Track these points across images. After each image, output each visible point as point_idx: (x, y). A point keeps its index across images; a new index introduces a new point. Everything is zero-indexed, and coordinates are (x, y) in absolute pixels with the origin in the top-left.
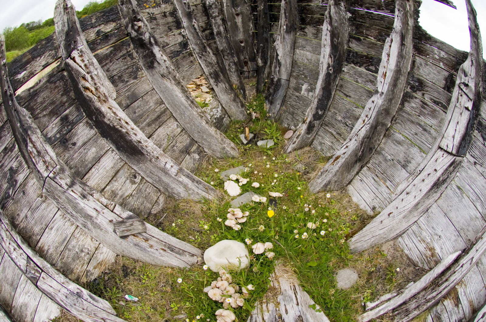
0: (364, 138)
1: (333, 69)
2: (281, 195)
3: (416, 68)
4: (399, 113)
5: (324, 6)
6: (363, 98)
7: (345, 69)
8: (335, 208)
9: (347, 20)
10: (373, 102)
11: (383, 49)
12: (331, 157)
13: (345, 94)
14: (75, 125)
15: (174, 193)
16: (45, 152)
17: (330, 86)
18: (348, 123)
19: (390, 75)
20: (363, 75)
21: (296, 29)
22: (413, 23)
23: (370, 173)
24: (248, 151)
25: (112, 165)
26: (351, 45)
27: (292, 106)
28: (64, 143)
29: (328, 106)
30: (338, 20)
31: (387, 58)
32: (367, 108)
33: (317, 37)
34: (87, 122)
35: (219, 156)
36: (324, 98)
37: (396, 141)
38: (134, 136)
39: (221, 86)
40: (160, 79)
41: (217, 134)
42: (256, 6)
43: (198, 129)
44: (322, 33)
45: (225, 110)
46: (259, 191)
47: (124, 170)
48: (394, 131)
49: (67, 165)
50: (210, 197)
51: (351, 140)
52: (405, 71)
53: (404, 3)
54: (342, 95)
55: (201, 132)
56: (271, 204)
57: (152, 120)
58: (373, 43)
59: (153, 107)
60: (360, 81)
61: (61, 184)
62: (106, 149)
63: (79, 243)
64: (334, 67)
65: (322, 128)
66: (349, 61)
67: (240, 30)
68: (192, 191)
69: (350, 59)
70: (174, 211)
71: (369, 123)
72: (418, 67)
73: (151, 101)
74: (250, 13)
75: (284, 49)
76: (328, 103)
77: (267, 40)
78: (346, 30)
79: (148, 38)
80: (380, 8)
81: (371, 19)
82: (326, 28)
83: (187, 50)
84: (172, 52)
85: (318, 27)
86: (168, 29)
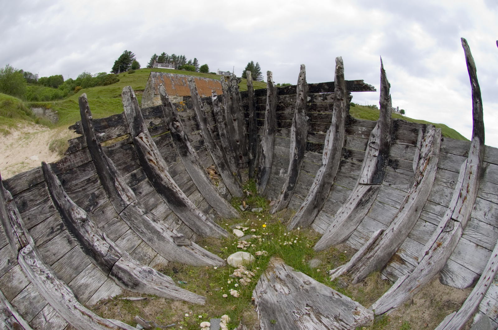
5: (292, 114)
7: (305, 155)
13: (306, 171)
15: (203, 233)
17: (297, 167)
20: (316, 157)
21: (275, 131)
26: (309, 138)
29: (297, 181)
30: (300, 123)
33: (288, 136)
34: (148, 182)
35: (228, 217)
36: (293, 176)
39: (226, 173)
40: (190, 164)
41: (225, 202)
42: (248, 113)
43: (214, 198)
44: (290, 133)
54: (304, 172)
55: (216, 200)
59: (186, 182)
60: (314, 161)
64: (298, 155)
65: (294, 195)
66: (308, 150)
67: (236, 132)
69: (309, 148)
74: (244, 119)
75: (267, 146)
76: (296, 179)
77: (255, 140)
78: (306, 129)
79: (183, 135)
80: (326, 109)
81: (320, 119)
82: (293, 130)
83: (203, 146)
84: (196, 146)
85: (289, 128)
86: (192, 129)
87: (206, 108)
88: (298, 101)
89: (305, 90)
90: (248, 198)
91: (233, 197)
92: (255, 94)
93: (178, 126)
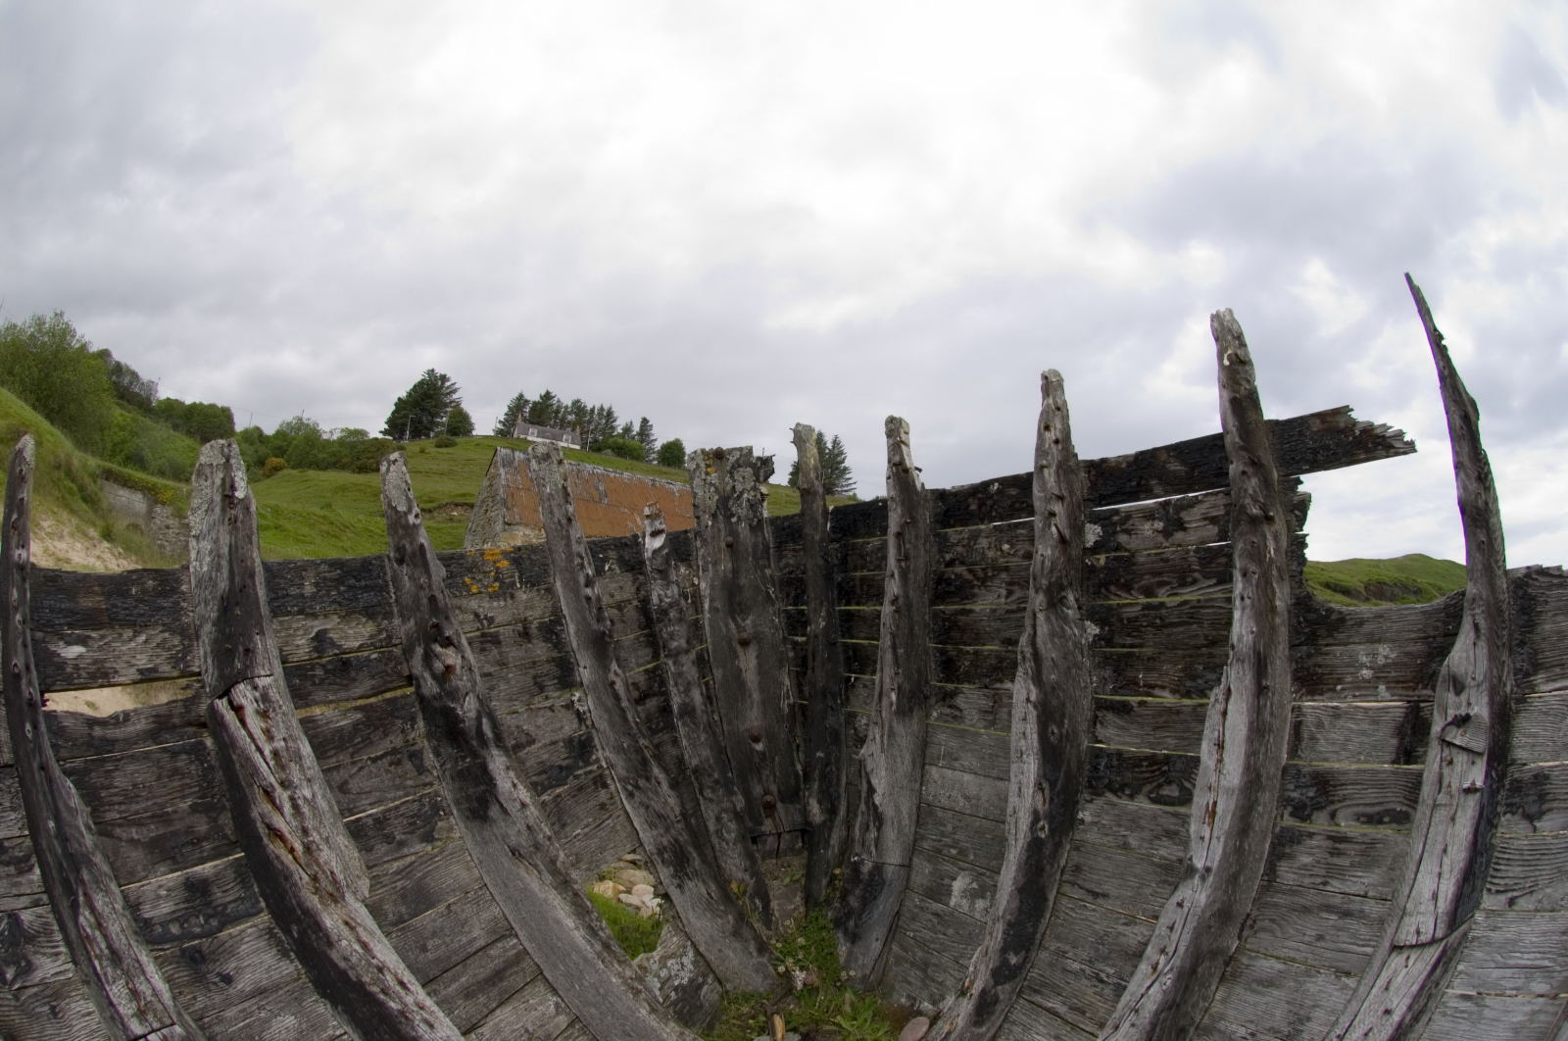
0: (1157, 1014)
1: (1050, 824)
3: (1304, 745)
4: (1263, 900)
5: (1012, 611)
6: (1148, 891)
7: (1085, 815)
9: (1085, 649)
10: (1180, 904)
11: (1202, 721)
13: (1089, 891)
14: (231, 921)
16: (137, 965)
17: (1041, 876)
18: (1103, 975)
19: (1226, 807)
20: (1143, 822)
21: (926, 698)
26: (1100, 731)
27: (923, 944)
28: (194, 960)
29: (1039, 935)
31: (1216, 756)
32: (1161, 928)
33: (993, 723)
34: (270, 932)
36: (1023, 918)
37: (1260, 982)
39: (695, 890)
40: (506, 861)
42: (803, 613)
43: (623, 1025)
44: (1010, 707)
45: (706, 961)
48: (1251, 957)
52: (1272, 770)
54: (1077, 893)
55: (635, 1033)
57: (479, 982)
58: (1168, 710)
59: (481, 942)
60: (1133, 842)
62: (330, 1032)
64: (1051, 818)
65: (1021, 1001)
66: (1097, 787)
67: (750, 696)
69: (1100, 778)
71: (1171, 969)
72: (1313, 738)
73: (475, 921)
74: (785, 637)
75: (892, 770)
76: (1036, 928)
77: (836, 737)
78: (1085, 686)
79: (473, 714)
80: (1184, 578)
81: (1159, 628)
82: (1023, 697)
83: (588, 763)
84: (545, 769)
85: (998, 685)
86: (536, 683)
87: (615, 586)
88: (1045, 551)
89: (1071, 492)
90: (798, 998)
91: (727, 992)
92: (831, 527)
93: (449, 669)
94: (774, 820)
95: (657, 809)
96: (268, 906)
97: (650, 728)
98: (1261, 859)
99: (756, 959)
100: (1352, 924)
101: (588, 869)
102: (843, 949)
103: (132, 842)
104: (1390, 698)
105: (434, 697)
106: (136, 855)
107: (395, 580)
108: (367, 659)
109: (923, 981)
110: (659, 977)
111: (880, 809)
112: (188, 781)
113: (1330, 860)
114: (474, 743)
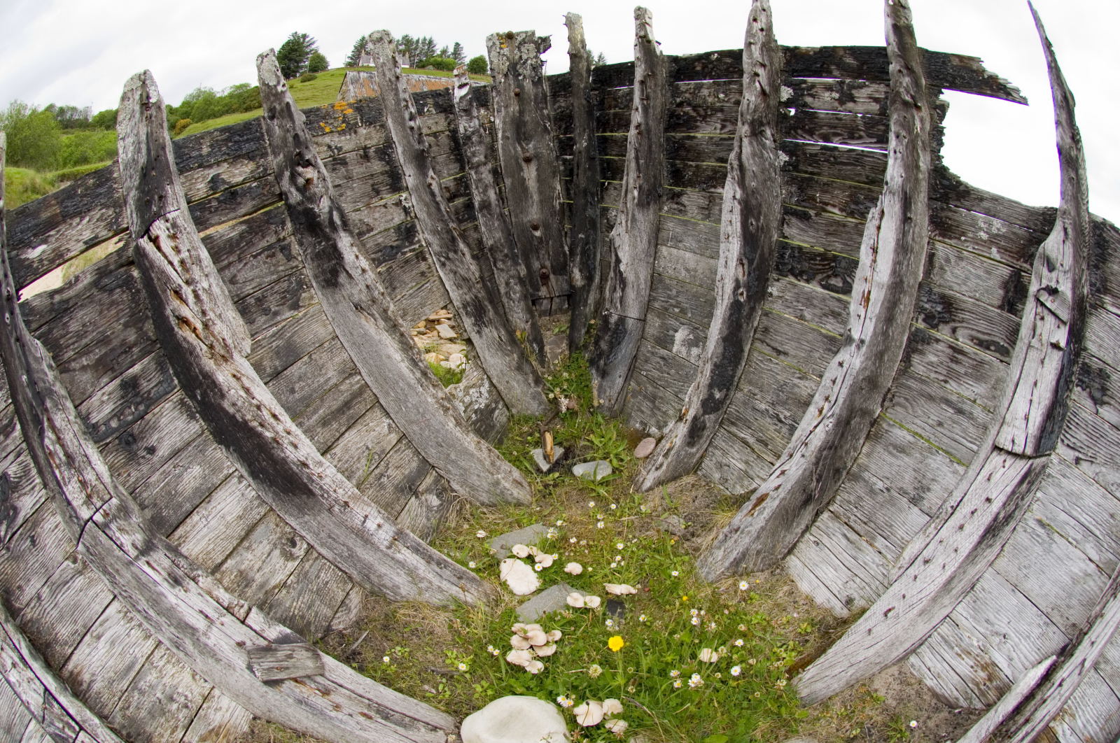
0: (821, 450)
1: (748, 291)
2: (634, 591)
3: (935, 271)
4: (900, 381)
6: (817, 355)
7: (773, 290)
8: (760, 611)
9: (779, 169)
10: (841, 364)
11: (861, 235)
12: (745, 498)
13: (774, 349)
14: (153, 403)
15: (384, 585)
16: (85, 459)
17: (740, 331)
18: (782, 417)
19: (878, 297)
20: (815, 302)
21: (660, 196)
22: (928, 163)
23: (837, 524)
24: (551, 488)
25: (238, 511)
26: (787, 230)
27: (652, 381)
28: (128, 443)
29: (736, 379)
30: (759, 174)
31: (871, 258)
32: (826, 380)
33: (708, 216)
34: (182, 403)
35: (486, 501)
36: (726, 361)
37: (895, 447)
38: (290, 448)
39: (490, 335)
40: (352, 315)
41: (480, 449)
42: (571, 139)
43: (436, 437)
44: (721, 204)
45: (498, 391)
46: (582, 583)
47: (267, 526)
48: (889, 424)
49: (135, 499)
50: (469, 598)
51: (791, 456)
52: (912, 281)
53: (908, 116)
54: (767, 350)
55: (445, 443)
56: (613, 613)
57: (333, 412)
58: (838, 223)
59: (334, 381)
60: (808, 315)
61: (122, 544)
62: (225, 472)
63: (165, 679)
64: (748, 288)
65: (722, 430)
66: (782, 270)
67: (532, 197)
68: (427, 584)
69: (785, 264)
70: (386, 627)
71: (832, 415)
72: (942, 268)
73: (329, 365)
74: (557, 157)
75: (634, 246)
76: (734, 371)
77: (593, 224)
78: (778, 195)
79: (326, 210)
80: (853, 134)
81: (833, 164)
82: (731, 195)
83: (412, 243)
84: (380, 249)
85: (713, 190)
86: (373, 189)
87: (432, 122)
88: (750, 98)
89: (771, 64)
90: (563, 419)
91: (512, 416)
92: (593, 80)
93: (308, 181)
94: (548, 287)
95: (462, 273)
96: (179, 382)
97: (458, 218)
98: (901, 346)
99: (534, 389)
100: (965, 422)
101: (412, 321)
102: (595, 382)
103: (84, 368)
104: (999, 259)
105: (299, 204)
106: (86, 377)
107: (269, 131)
108: (250, 188)
109: (652, 410)
110: (463, 402)
111: (624, 275)
112: (122, 307)
113: (950, 364)
114: (328, 230)
